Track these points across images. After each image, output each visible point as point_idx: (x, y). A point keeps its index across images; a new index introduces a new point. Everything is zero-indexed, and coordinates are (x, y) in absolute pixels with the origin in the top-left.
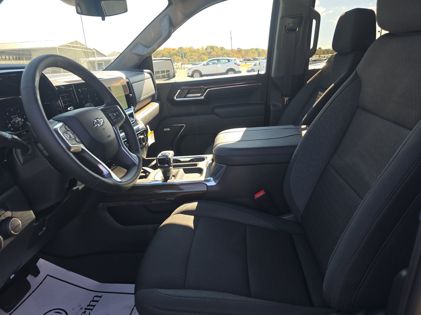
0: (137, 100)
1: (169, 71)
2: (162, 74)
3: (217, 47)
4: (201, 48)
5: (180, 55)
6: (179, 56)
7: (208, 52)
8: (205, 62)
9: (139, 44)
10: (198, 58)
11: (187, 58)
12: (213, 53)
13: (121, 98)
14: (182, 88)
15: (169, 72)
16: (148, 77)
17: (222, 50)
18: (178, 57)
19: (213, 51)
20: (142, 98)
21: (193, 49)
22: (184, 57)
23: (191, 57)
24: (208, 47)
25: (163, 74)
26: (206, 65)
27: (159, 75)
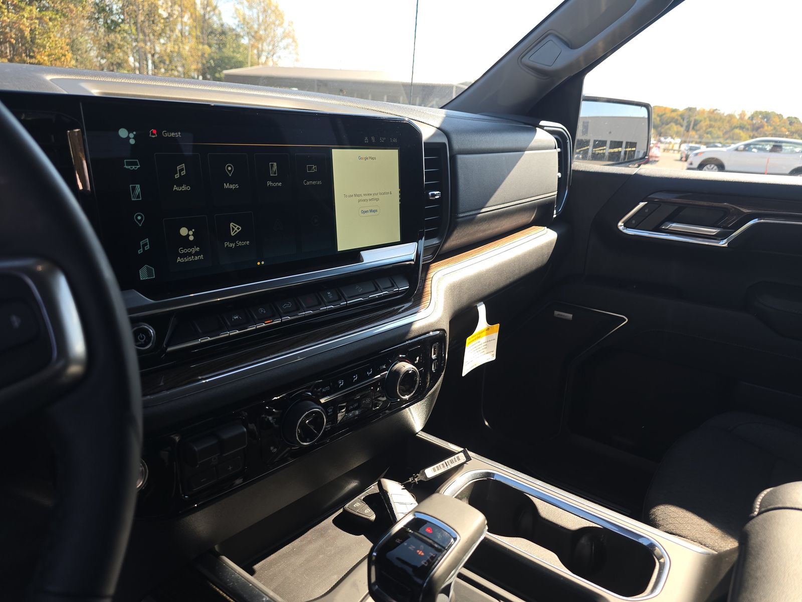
0: (461, 215)
1: (636, 143)
2: (612, 151)
3: (780, 116)
4: (739, 115)
5: (685, 123)
6: (682, 126)
7: (753, 125)
8: (741, 145)
9: (549, 38)
10: (723, 134)
11: (699, 132)
12: (768, 128)
13: (377, 200)
14: (657, 196)
15: (635, 147)
16: (545, 144)
17: (791, 123)
18: (679, 126)
19: (766, 124)
20: (489, 209)
21: (718, 114)
22: (693, 128)
23: (710, 130)
24: (756, 113)
25: (616, 150)
26: (741, 151)
27: (602, 152)
